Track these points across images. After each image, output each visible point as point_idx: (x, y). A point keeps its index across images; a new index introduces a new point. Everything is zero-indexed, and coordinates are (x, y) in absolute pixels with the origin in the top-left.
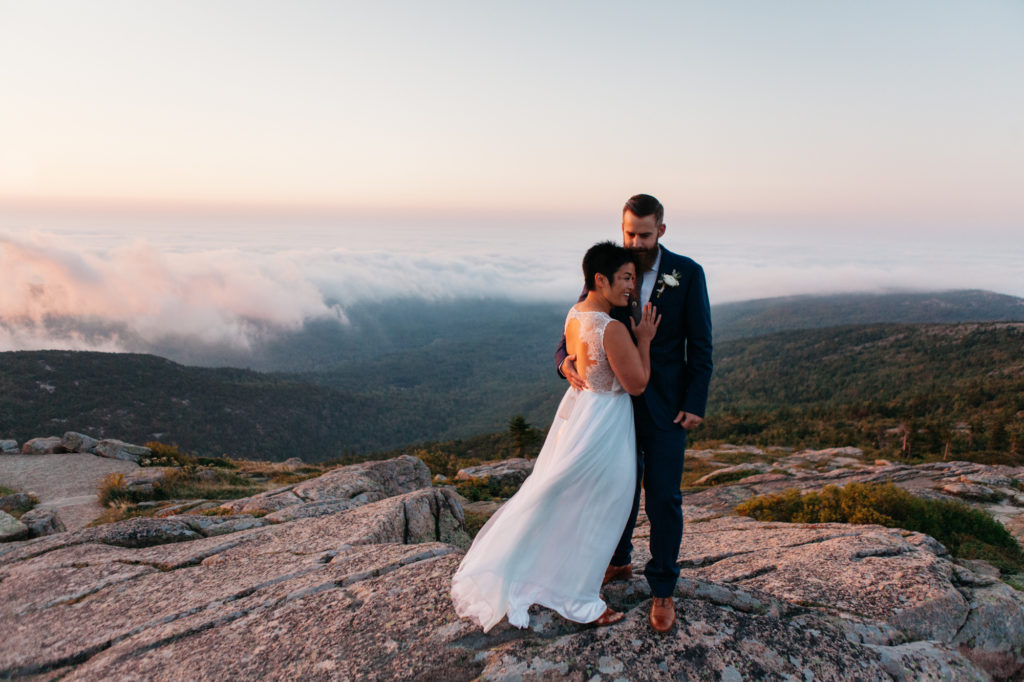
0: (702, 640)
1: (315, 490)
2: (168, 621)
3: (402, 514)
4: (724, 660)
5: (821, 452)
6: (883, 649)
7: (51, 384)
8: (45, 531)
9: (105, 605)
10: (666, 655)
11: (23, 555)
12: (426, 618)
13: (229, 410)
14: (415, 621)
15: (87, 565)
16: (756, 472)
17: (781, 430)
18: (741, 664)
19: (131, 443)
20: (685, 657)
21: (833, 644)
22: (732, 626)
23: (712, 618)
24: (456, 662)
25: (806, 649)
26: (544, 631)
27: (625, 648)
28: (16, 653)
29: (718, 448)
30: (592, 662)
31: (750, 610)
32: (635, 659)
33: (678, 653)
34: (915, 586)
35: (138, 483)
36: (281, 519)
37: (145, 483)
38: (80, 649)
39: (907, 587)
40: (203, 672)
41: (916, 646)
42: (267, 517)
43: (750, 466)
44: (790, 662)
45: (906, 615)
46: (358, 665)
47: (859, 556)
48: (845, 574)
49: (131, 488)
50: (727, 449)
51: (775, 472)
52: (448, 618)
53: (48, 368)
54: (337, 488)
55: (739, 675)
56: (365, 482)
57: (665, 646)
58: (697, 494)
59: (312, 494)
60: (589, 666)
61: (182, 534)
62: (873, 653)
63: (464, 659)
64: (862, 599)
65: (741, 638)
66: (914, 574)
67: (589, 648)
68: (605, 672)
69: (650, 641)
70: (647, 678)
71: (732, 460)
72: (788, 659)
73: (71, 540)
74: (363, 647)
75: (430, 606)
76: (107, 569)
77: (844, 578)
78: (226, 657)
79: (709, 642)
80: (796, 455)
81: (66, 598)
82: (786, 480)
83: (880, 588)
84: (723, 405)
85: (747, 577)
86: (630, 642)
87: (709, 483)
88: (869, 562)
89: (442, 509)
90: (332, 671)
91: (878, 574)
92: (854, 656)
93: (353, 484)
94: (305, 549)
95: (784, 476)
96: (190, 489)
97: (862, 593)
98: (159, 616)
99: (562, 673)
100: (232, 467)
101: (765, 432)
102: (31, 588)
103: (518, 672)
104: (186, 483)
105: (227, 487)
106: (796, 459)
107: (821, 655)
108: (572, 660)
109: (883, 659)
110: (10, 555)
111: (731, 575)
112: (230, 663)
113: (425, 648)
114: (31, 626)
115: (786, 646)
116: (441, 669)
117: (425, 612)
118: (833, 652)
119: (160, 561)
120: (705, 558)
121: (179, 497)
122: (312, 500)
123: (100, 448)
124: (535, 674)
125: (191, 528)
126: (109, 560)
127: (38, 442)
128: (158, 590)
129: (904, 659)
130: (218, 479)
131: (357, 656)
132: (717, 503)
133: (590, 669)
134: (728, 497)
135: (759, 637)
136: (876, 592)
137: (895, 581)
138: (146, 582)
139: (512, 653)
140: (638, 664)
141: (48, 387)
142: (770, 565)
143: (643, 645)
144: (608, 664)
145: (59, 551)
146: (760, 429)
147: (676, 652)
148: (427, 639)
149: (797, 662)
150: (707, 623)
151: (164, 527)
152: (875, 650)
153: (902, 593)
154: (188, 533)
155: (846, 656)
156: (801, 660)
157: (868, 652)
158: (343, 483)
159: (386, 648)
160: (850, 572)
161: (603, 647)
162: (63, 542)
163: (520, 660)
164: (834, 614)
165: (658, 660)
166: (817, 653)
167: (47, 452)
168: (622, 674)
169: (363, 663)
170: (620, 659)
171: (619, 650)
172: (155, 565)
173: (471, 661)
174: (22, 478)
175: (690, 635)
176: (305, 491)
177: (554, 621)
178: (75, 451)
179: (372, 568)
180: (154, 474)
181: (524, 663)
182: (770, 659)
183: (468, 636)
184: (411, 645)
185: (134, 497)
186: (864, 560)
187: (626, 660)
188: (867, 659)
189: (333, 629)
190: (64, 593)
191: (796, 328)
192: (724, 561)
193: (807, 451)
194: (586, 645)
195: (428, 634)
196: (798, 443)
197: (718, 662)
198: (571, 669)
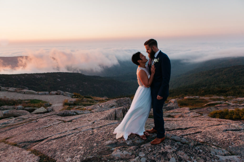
0: (167, 150)
1: (103, 105)
2: (59, 134)
3: (115, 113)
4: (172, 156)
5: (241, 98)
6: (220, 157)
7: (60, 79)
8: (51, 111)
9: (51, 129)
10: (156, 153)
11: (42, 117)
12: (104, 139)
13: (95, 85)
14: (102, 139)
15: (52, 120)
16: (220, 103)
17: (232, 92)
18: (176, 157)
19: (70, 93)
20: (161, 154)
21: (205, 154)
22: (177, 147)
23: (172, 145)
24: (107, 150)
25: (196, 155)
26: (130, 144)
27: (147, 150)
28: (32, 138)
29: (212, 96)
30: (138, 153)
31: (185, 143)
32: (148, 154)
33: (160, 153)
34: (238, 140)
35: (70, 102)
36: (94, 111)
37: (72, 102)
38: (43, 138)
39: (235, 140)
40: (58, 146)
41: (232, 157)
42: (92, 111)
43: (219, 102)
44: (190, 158)
45: (232, 148)
46: (87, 148)
47: (226, 130)
48: (219, 135)
49: (69, 103)
50: (215, 97)
51: (225, 104)
52: (109, 139)
53: (59, 76)
54: (108, 105)
55: (175, 160)
56: (115, 104)
57: (157, 151)
58: (202, 109)
59: (103, 106)
60: (136, 154)
61: (73, 114)
62: (217, 157)
63: (109, 149)
64: (221, 142)
65: (178, 151)
66: (239, 137)
67: (138, 150)
68: (140, 156)
69: (153, 149)
70: (150, 158)
71: (214, 100)
72: (190, 157)
73: (52, 114)
74: (89, 144)
75: (106, 136)
76: (54, 121)
77: (218, 136)
78: (64, 143)
79: (169, 151)
80: (234, 99)
81: (45, 127)
82: (228, 106)
83: (227, 140)
84: (216, 85)
85: (193, 134)
86: (148, 149)
87: (206, 106)
88: (228, 132)
89: (125, 112)
90: (81, 149)
91: (228, 136)
92: (211, 158)
93: (112, 104)
94: (91, 120)
95: (227, 105)
96: (81, 103)
97: (222, 141)
98: (58, 133)
99: (130, 155)
100: (92, 98)
101: (228, 92)
102: (40, 124)
103: (119, 154)
104: (80, 102)
105: (89, 103)
106: (234, 100)
107: (200, 157)
108: (133, 152)
109: (220, 159)
110: (40, 117)
111: (189, 133)
112: (64, 145)
113: (101, 146)
114: (37, 132)
115: (190, 154)
116: (103, 151)
117: (105, 137)
118: (204, 156)
119: (65, 120)
120: (186, 128)
121: (78, 105)
122: (103, 107)
123: (64, 94)
124: (123, 155)
125: (75, 113)
126: (56, 119)
127: (52, 92)
128: (61, 127)
129: (226, 160)
130: (87, 101)
131: (87, 146)
132: (206, 111)
133: (137, 155)
134: (210, 110)
135: (184, 151)
136: (226, 141)
137: (232, 138)
138: (60, 125)
139: (119, 149)
140: (149, 155)
141: (59, 80)
142: (200, 131)
143: (151, 150)
144: (141, 154)
145: (48, 116)
146: (226, 92)
147: (159, 153)
148: (103, 144)
149: (192, 158)
150: (170, 146)
151: (70, 112)
152: (218, 157)
153: (233, 142)
154: (75, 114)
155: (208, 158)
156: (194, 158)
157: (216, 157)
158: (110, 104)
159: (94, 145)
160: (221, 135)
161: (141, 150)
162: (50, 114)
163: (121, 151)
164: (211, 146)
165: (154, 154)
166: (199, 156)
167: (54, 94)
168: (144, 157)
169: (88, 148)
170: (145, 153)
171: (145, 151)
172: (64, 121)
173: (110, 150)
174: (49, 100)
175: (164, 149)
176: (101, 105)
177: (132, 142)
178: (60, 94)
179: (100, 126)
180: (74, 100)
181: (122, 152)
182: (185, 156)
183: (112, 144)
184: (99, 145)
185: (70, 105)
186: (227, 132)
187: (146, 153)
188: (214, 159)
189: (85, 139)
190: (45, 126)
191: (238, 65)
192: (190, 129)
193: (238, 98)
194: (137, 149)
195: (103, 143)
196: (237, 95)
197: (170, 156)
198: (132, 154)
